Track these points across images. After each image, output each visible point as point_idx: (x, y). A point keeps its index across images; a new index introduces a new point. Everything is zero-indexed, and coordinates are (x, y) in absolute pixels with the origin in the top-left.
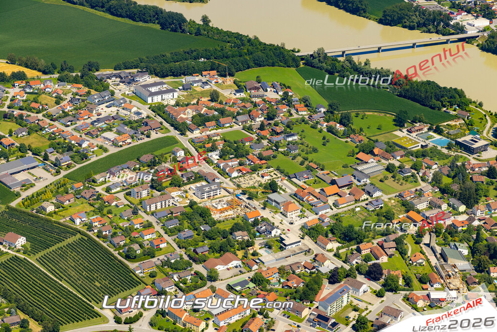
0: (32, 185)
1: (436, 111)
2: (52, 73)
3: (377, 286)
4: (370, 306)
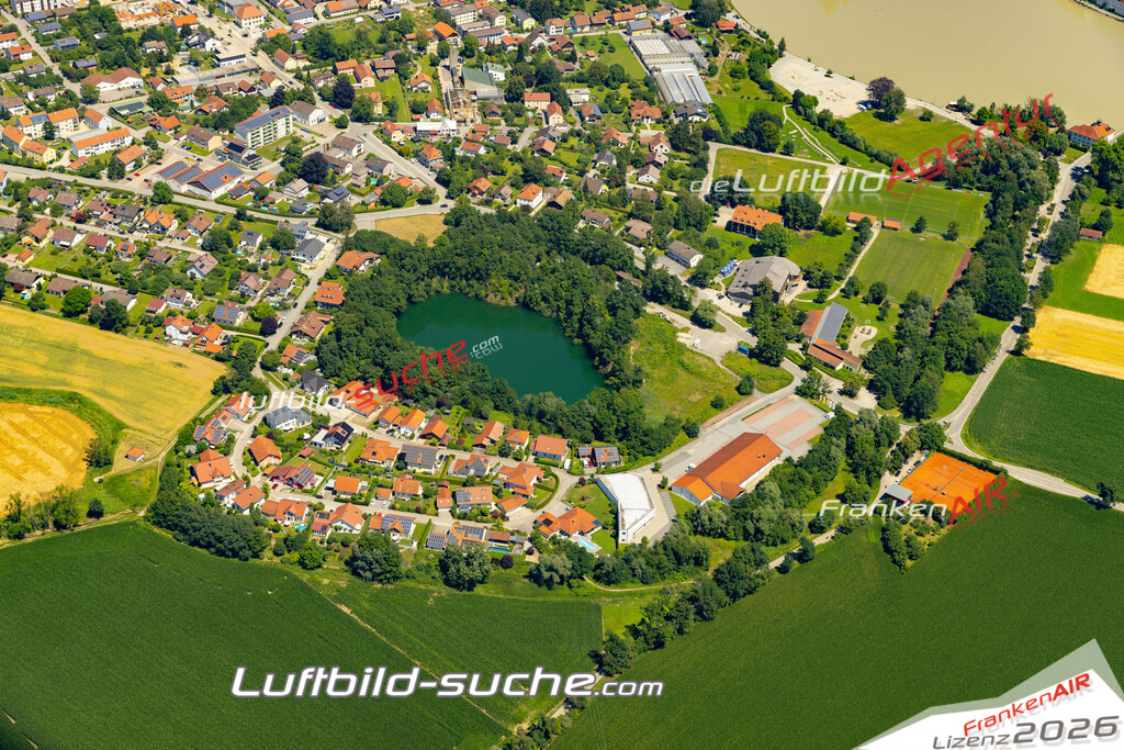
4: (321, 139)
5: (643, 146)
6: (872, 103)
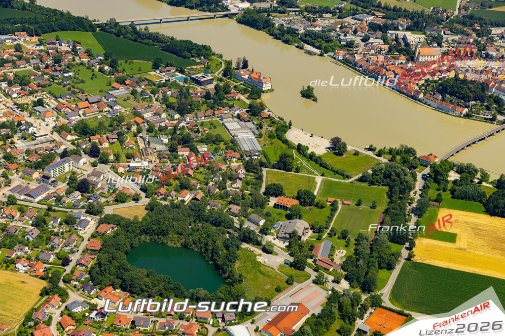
3: (93, 160)
4: (86, 172)
5: (233, 171)
6: (332, 148)
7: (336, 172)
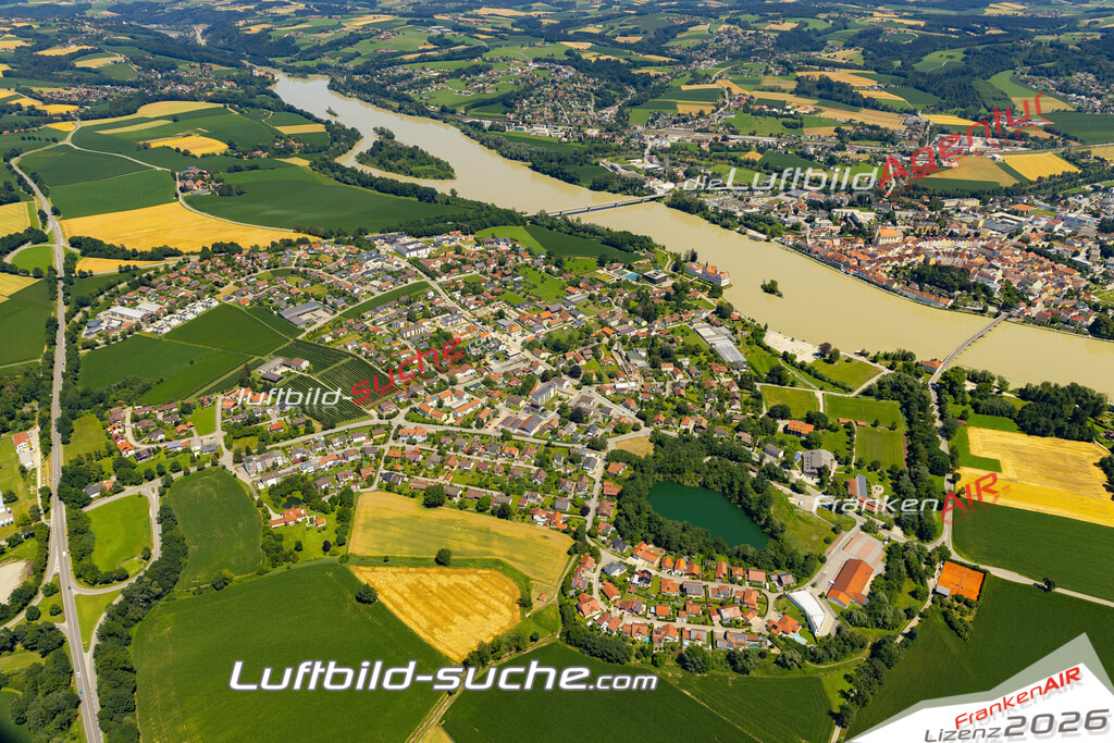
0: (315, 323)
1: (630, 253)
2: (328, 238)
3: (576, 382)
4: (572, 397)
5: (726, 388)
6: (820, 354)
7: (835, 385)
